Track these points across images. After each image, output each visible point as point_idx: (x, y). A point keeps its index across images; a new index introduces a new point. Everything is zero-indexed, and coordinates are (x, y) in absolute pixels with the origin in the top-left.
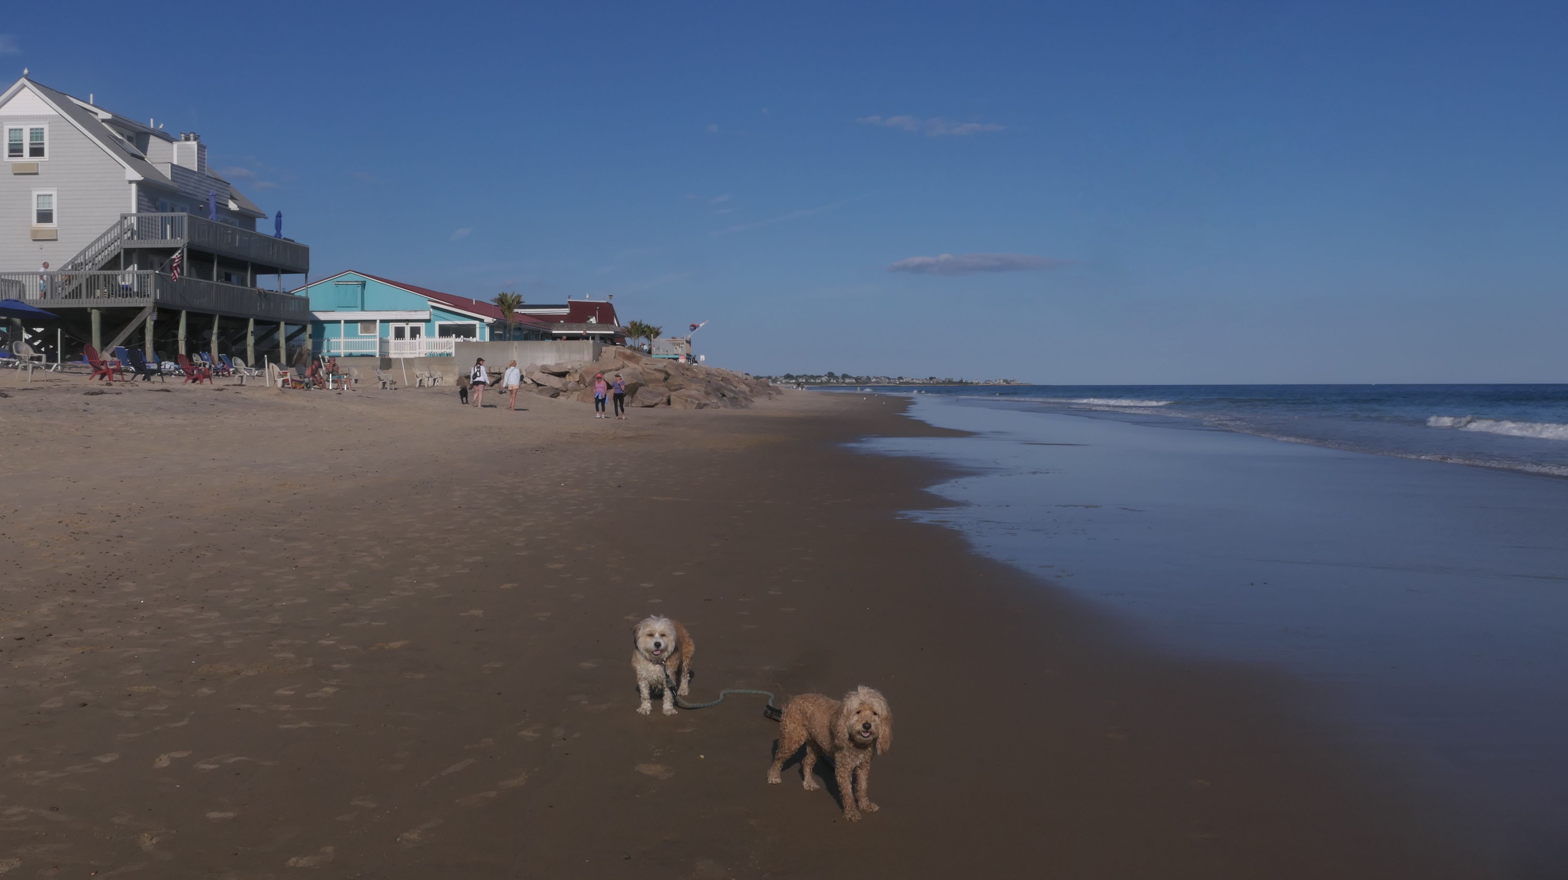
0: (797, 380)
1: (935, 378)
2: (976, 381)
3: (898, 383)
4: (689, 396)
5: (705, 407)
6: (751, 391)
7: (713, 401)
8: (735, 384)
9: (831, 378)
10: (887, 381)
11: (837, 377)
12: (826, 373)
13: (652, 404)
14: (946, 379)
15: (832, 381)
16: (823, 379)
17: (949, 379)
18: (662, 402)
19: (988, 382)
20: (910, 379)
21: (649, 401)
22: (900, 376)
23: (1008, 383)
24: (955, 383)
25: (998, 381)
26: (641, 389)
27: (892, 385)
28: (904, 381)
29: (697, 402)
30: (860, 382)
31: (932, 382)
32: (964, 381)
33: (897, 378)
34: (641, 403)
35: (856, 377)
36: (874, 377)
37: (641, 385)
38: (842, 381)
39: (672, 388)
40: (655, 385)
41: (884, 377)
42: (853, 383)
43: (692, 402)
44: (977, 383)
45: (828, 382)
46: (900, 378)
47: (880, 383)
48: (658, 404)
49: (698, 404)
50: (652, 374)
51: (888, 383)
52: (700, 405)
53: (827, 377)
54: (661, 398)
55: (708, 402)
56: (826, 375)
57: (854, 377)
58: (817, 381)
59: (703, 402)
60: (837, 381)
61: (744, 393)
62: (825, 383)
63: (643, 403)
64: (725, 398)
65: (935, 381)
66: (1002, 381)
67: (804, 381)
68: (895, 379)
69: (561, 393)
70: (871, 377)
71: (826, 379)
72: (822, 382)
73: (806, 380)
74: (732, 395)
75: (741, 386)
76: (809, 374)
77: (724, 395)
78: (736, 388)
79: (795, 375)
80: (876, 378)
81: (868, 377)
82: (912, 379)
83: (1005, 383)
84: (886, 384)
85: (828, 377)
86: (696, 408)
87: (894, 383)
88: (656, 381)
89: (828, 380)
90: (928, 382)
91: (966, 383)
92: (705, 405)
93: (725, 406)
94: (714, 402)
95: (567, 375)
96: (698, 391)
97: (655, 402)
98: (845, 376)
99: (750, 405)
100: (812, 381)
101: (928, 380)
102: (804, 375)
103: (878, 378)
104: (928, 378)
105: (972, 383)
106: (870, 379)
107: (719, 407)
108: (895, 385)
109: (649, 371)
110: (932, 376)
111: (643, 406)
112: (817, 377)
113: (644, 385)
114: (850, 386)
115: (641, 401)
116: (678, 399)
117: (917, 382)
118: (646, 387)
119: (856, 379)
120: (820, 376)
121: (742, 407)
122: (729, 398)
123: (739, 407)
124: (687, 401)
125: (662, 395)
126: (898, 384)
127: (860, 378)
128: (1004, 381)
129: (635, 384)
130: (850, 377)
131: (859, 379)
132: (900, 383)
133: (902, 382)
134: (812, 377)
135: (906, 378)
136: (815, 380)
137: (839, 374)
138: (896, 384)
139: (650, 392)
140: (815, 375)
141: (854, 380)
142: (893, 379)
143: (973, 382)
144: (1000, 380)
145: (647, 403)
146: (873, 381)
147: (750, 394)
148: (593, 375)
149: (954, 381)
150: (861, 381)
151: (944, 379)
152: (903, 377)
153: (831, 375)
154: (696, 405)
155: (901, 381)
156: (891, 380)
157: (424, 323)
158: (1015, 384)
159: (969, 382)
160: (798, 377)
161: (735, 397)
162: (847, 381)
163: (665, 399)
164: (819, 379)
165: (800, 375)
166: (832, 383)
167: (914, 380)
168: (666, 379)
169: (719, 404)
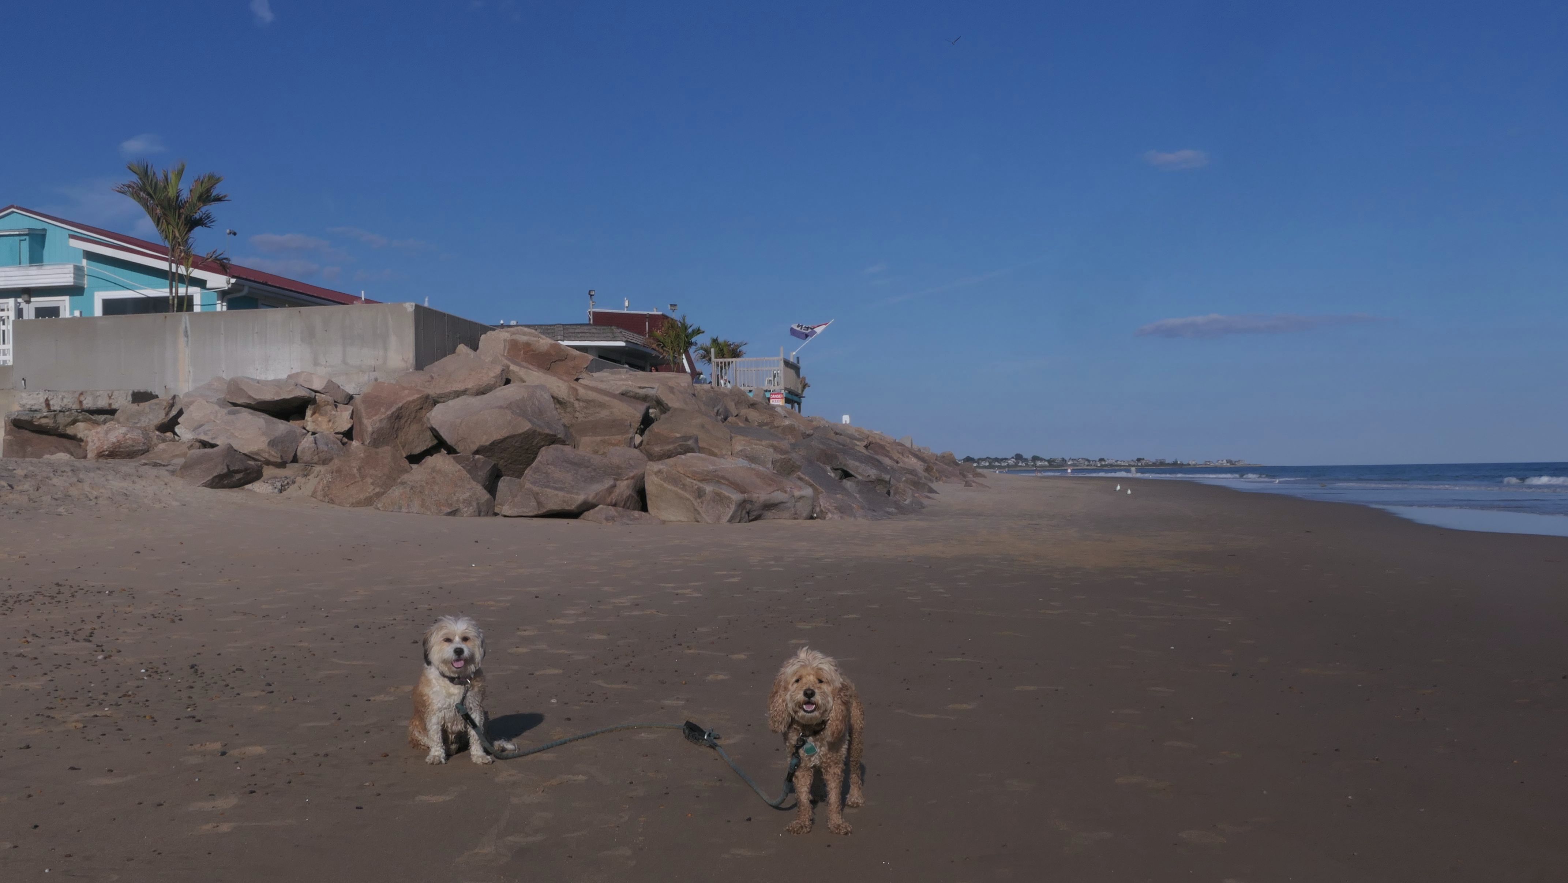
0: (978, 463)
1: (1143, 459)
2: (1194, 463)
3: (1099, 465)
4: (715, 478)
5: (769, 514)
6: (928, 470)
7: (797, 493)
8: (896, 456)
9: (1019, 460)
10: (1086, 463)
11: (1026, 460)
12: (1014, 455)
13: (573, 507)
14: (1157, 460)
15: (1020, 464)
16: (1009, 462)
17: (1160, 460)
18: (614, 497)
19: (1208, 463)
20: (1114, 461)
21: (561, 494)
22: (1102, 457)
23: (1233, 464)
24: (1168, 464)
25: (1220, 462)
26: (546, 454)
27: (1092, 467)
28: (1107, 463)
29: (736, 497)
30: (1053, 465)
31: (1140, 464)
32: (1179, 463)
33: (1097, 460)
34: (533, 503)
35: (1049, 458)
36: (1070, 459)
37: (553, 440)
38: (1032, 464)
39: (657, 449)
40: (599, 438)
41: (1082, 459)
42: (1046, 466)
43: (719, 499)
44: (1194, 465)
45: (1016, 465)
46: (1101, 460)
47: (1077, 466)
48: (594, 506)
49: (742, 504)
50: (602, 405)
51: (1087, 466)
52: (749, 506)
53: (1014, 460)
54: (608, 483)
55: (779, 496)
56: (1013, 458)
57: (1046, 459)
58: (1003, 464)
59: (762, 496)
60: (1027, 464)
61: (912, 472)
62: (1012, 466)
63: (539, 503)
64: (848, 484)
65: (1144, 462)
66: (1225, 461)
67: (987, 464)
68: (1096, 461)
69: (268, 471)
70: (1067, 458)
71: (1014, 462)
72: (1008, 466)
73: (990, 463)
74: (873, 473)
75: (906, 460)
76: (993, 457)
77: (846, 475)
78: (897, 462)
79: (976, 458)
80: (1073, 460)
81: (1063, 458)
82: (1117, 461)
83: (1229, 464)
84: (1085, 467)
85: (1016, 459)
86: (730, 521)
87: (1094, 466)
88: (614, 425)
89: (1015, 463)
90: (1136, 464)
91: (1182, 464)
92: (769, 506)
93: (843, 510)
94: (801, 498)
95: (309, 412)
96: (752, 459)
97: (580, 498)
98: (1035, 458)
99: (926, 502)
100: (997, 464)
101: (1135, 462)
102: (987, 458)
103: (1075, 460)
104: (1135, 459)
105: (1189, 465)
106: (1066, 461)
107: (822, 516)
108: (1095, 467)
109: (592, 395)
110: (1139, 457)
111: (543, 511)
112: (1002, 460)
113: (563, 442)
114: (1043, 469)
115: (536, 495)
116: (670, 487)
117: (1123, 464)
118: (567, 449)
119: (1049, 461)
120: (1006, 459)
121: (902, 510)
122: (858, 483)
123: (893, 510)
124: (700, 494)
125: (616, 473)
126: (1099, 467)
127: (1054, 461)
128: (1227, 462)
129: (529, 436)
130: (1041, 460)
131: (1052, 461)
132: (1102, 466)
133: (1104, 465)
134: (997, 460)
135: (1108, 459)
136: (1000, 463)
137: (1028, 455)
138: (1097, 466)
139: (577, 464)
140: (1000, 457)
141: (1046, 463)
142: (1093, 461)
143: (1190, 463)
144: (1222, 461)
145: (555, 500)
146: (1069, 463)
147: (926, 474)
148: (394, 409)
149: (1167, 462)
150: (1055, 464)
151: (1154, 461)
152: (1106, 459)
153: (1019, 457)
154: (733, 507)
155: (1103, 463)
156: (1091, 462)
157: (67, 298)
158: (1241, 465)
159: (1184, 463)
160: (979, 459)
161: (880, 481)
162: (1039, 463)
163: (624, 488)
164: (1005, 462)
165: (982, 457)
166: (1021, 466)
167: (1119, 462)
168: (647, 422)
169: (824, 502)
